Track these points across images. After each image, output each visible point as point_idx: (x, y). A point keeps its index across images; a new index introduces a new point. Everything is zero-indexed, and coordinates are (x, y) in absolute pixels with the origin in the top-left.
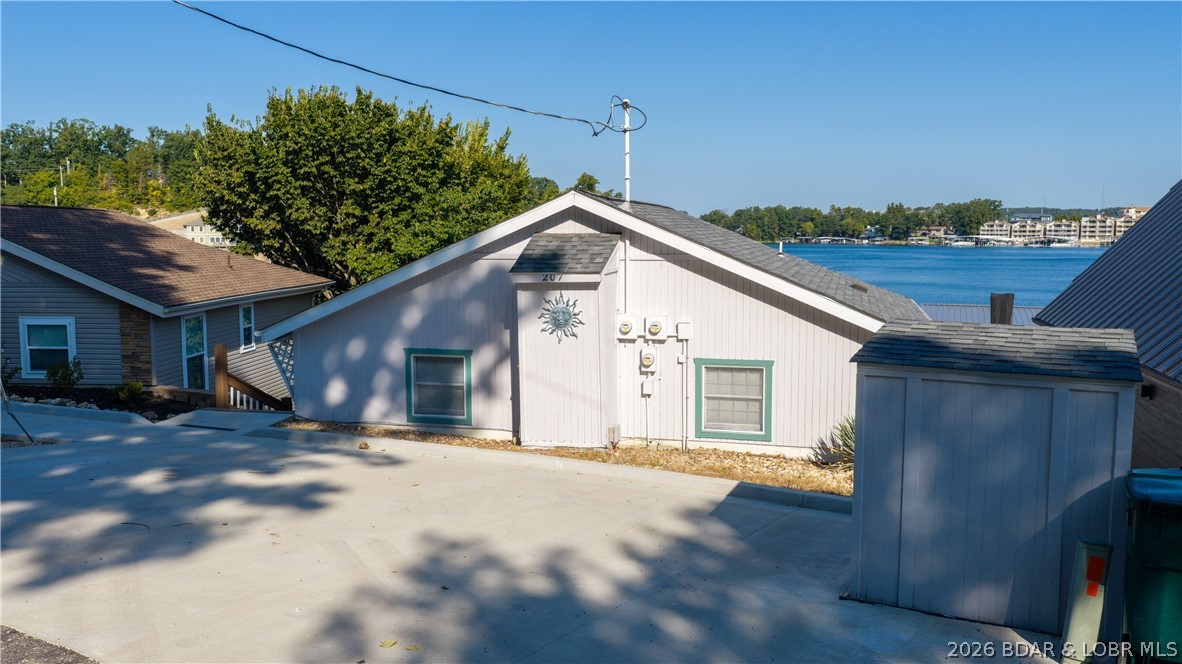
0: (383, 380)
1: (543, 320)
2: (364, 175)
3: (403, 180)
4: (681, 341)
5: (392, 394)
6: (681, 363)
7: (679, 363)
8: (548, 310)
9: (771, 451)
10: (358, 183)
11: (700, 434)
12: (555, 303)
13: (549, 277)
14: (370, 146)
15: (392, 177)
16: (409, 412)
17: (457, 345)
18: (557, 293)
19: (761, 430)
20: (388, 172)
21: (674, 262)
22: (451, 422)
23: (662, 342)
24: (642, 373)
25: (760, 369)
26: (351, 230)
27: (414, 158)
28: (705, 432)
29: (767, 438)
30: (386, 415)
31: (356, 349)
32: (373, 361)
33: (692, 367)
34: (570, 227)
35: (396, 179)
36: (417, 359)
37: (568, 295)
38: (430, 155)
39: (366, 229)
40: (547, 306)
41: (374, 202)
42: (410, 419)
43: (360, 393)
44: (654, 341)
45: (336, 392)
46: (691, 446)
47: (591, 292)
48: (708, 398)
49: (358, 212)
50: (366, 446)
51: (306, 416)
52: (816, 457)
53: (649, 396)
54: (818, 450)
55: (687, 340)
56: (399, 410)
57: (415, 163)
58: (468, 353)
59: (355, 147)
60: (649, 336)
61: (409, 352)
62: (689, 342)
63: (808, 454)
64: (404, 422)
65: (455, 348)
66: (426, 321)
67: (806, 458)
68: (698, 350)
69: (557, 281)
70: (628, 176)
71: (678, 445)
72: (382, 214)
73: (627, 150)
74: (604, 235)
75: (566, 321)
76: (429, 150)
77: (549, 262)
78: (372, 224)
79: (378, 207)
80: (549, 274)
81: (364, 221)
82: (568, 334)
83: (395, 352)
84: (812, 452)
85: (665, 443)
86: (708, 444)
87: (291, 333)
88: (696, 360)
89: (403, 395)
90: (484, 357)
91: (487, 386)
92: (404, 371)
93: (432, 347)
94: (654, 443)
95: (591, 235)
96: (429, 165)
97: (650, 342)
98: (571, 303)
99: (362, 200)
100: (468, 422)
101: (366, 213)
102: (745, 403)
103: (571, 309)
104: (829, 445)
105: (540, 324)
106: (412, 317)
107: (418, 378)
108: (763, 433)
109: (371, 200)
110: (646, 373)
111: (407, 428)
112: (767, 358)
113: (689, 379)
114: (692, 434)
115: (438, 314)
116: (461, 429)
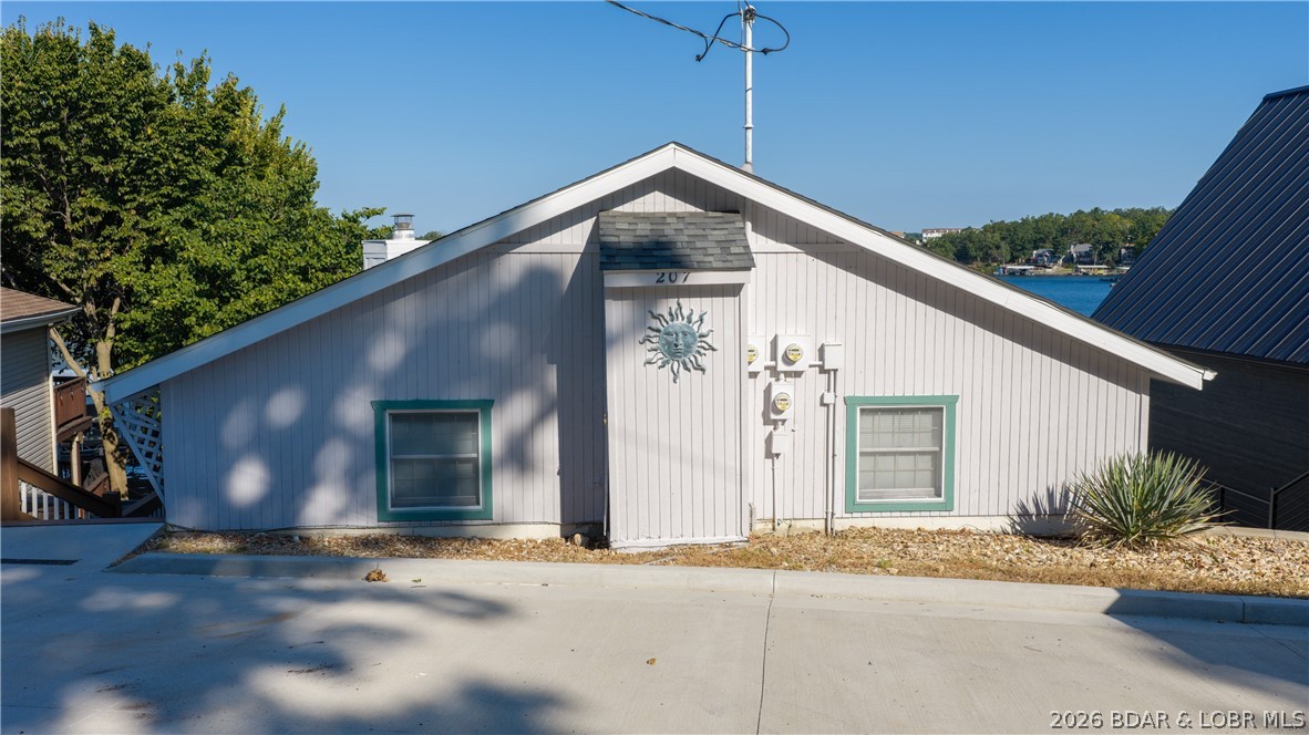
0: (335, 457)
1: (649, 345)
2: (112, 152)
3: (176, 161)
4: (828, 372)
5: (352, 478)
6: (827, 405)
7: (822, 404)
8: (658, 331)
9: (952, 523)
10: (102, 163)
11: (852, 506)
12: (668, 318)
13: (666, 277)
14: (124, 109)
15: (161, 155)
16: (381, 506)
17: (467, 392)
18: (673, 303)
19: (940, 496)
20: (155, 148)
21: (817, 255)
22: (459, 516)
23: (798, 374)
24: (767, 421)
25: (936, 411)
26: (94, 232)
27: (190, 130)
28: (861, 504)
29: (948, 507)
30: (342, 514)
31: (284, 408)
32: (318, 427)
33: (841, 409)
34: (657, 203)
35: (165, 159)
36: (395, 418)
37: (691, 305)
38: (214, 128)
39: (119, 233)
40: (655, 324)
41: (126, 193)
42: (383, 515)
43: (292, 481)
44: (788, 374)
45: (247, 482)
46: (839, 525)
47: (729, 301)
48: (862, 454)
49: (104, 206)
50: (381, 576)
51: (190, 525)
52: (1013, 527)
53: (778, 455)
54: (1016, 518)
55: (835, 371)
56: (365, 506)
57: (192, 137)
58: (487, 405)
59: (99, 108)
60: (782, 367)
61: (381, 407)
62: (838, 373)
63: (1002, 523)
64: (373, 521)
65: (464, 397)
66: (411, 359)
67: (998, 530)
68: (849, 386)
69: (680, 282)
70: (750, 124)
71: (820, 525)
72: (142, 210)
73: (749, 85)
74: (711, 214)
75: (688, 346)
76: (214, 120)
77: (655, 253)
78: (127, 224)
79: (135, 199)
80: (667, 271)
81: (112, 219)
82: (690, 366)
83: (357, 410)
84: (1007, 520)
85: (798, 524)
86: (863, 522)
87: (158, 385)
88: (845, 400)
89: (370, 481)
90: (514, 412)
91: (519, 456)
92: (373, 442)
93: (423, 397)
94: (784, 526)
95: (691, 214)
96: (212, 141)
97: (782, 376)
98: (695, 318)
99: (110, 190)
100: (486, 515)
101: (116, 208)
102: (912, 457)
103: (695, 328)
104: (1032, 509)
105: (642, 353)
106: (387, 352)
107: (395, 451)
108: (941, 500)
109: (122, 190)
110: (775, 423)
111: (377, 532)
112: (948, 393)
113: (837, 428)
114: (839, 508)
115: (430, 346)
116: (474, 528)
